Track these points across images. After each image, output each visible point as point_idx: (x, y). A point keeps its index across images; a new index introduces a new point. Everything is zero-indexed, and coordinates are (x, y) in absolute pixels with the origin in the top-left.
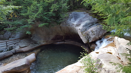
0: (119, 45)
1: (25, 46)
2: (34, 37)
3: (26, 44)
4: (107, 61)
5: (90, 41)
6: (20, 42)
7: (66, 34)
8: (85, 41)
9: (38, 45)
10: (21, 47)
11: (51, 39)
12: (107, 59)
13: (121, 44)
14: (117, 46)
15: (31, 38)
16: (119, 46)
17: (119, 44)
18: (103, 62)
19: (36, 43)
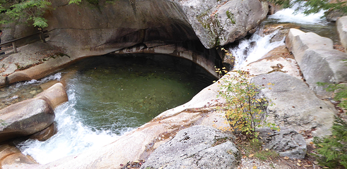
0: (304, 50)
1: (30, 62)
2: (54, 36)
3: (34, 56)
4: (279, 91)
5: (223, 43)
6: (17, 52)
7: (149, 23)
8: (207, 42)
9: (69, 61)
10: (21, 66)
11: (105, 41)
12: (278, 87)
13: (311, 49)
14: (298, 54)
15: (47, 40)
16: (303, 53)
17: (304, 47)
18: (269, 95)
19: (62, 55)
